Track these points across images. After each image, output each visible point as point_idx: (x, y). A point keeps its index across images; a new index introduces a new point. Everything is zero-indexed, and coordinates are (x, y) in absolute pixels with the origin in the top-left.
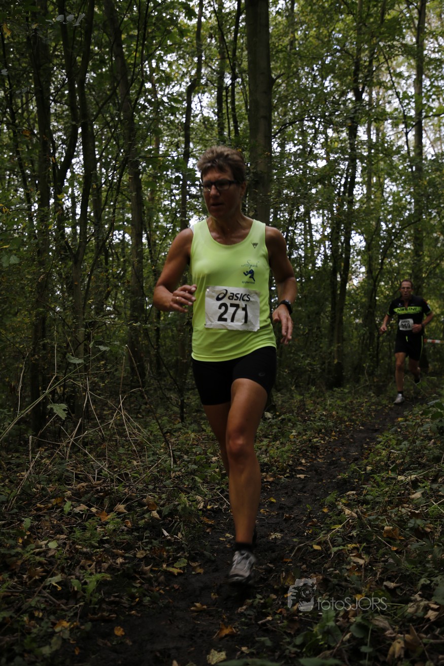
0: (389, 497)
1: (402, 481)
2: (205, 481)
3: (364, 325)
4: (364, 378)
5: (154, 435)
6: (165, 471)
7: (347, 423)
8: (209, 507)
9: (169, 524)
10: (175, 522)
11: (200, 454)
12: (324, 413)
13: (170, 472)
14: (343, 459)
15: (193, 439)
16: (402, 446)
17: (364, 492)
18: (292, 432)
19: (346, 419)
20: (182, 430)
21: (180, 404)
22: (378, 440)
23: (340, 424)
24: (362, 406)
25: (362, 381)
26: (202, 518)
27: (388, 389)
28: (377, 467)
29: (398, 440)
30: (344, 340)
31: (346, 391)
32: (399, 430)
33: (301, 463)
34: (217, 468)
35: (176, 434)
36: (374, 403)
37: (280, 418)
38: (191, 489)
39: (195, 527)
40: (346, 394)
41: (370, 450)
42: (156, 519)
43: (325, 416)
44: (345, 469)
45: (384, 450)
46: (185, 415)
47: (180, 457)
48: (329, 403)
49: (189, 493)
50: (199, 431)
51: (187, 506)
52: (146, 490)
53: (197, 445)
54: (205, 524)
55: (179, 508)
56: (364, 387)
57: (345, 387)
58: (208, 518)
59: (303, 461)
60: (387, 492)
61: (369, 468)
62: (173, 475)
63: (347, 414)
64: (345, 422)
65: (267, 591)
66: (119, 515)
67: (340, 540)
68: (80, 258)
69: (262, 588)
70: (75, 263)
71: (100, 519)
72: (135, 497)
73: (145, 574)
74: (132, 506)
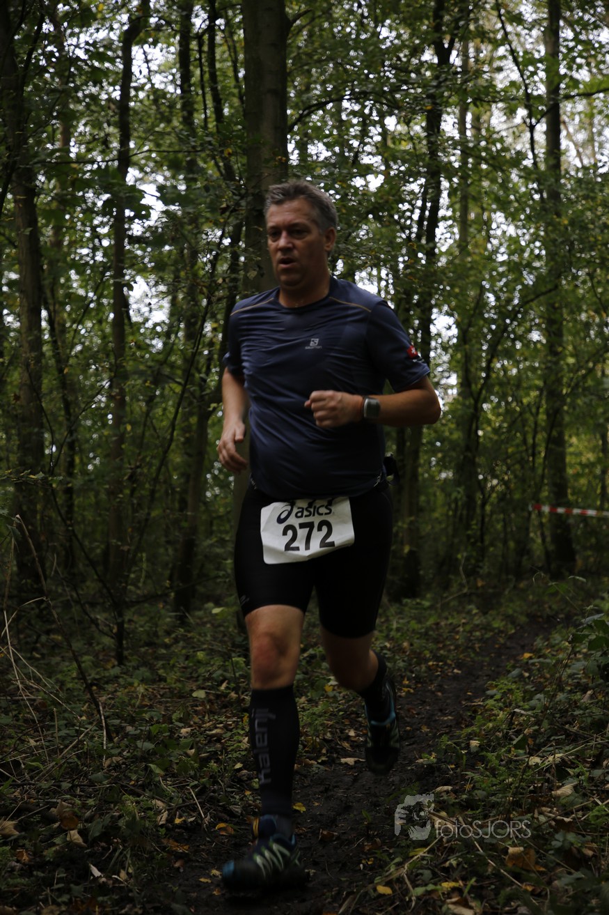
0: (514, 795)
1: (537, 765)
2: (169, 773)
3: (457, 482)
4: (459, 583)
5: (68, 689)
6: (92, 757)
7: (431, 663)
8: (177, 821)
9: (102, 854)
10: (115, 850)
11: (158, 722)
12: (388, 645)
13: (101, 757)
14: (425, 729)
15: (143, 696)
16: (533, 702)
17: (468, 787)
18: (329, 680)
19: (428, 654)
20: (121, 680)
21: (115, 630)
22: (489, 692)
23: (419, 664)
24: (458, 633)
25: (455, 588)
26: (165, 842)
27: (503, 601)
28: (490, 741)
29: (525, 692)
30: (421, 510)
31: (427, 604)
32: (527, 675)
33: (348, 738)
34: (191, 748)
35: (110, 687)
36: (478, 626)
37: (305, 655)
38: (143, 787)
39: (152, 858)
40: (425, 609)
41: (475, 712)
42: (78, 845)
43: (389, 650)
44: (430, 746)
45: (501, 709)
46: (126, 653)
47: (119, 730)
48: (395, 626)
49: (139, 796)
50: (154, 682)
51: (138, 818)
52: (57, 791)
53: (151, 707)
54: (171, 852)
55: (121, 823)
56: (459, 596)
57: (423, 598)
58: (177, 841)
59: (352, 733)
60: (511, 784)
61: (474, 743)
62: (106, 763)
63: (431, 645)
64: (426, 661)
66: (6, 841)
67: (427, 873)
72: (34, 804)
74: (28, 823)
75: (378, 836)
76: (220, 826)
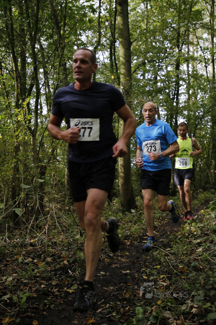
6: (75, 240)
9: (72, 267)
37: (139, 213)
42: (66, 264)
47: (84, 233)
51: (83, 258)
52: (63, 250)
55: (78, 259)
61: (179, 237)
62: (79, 242)
65: (115, 300)
66: (47, 263)
67: (156, 273)
68: (34, 134)
69: (114, 298)
70: (33, 137)
71: (37, 265)
72: (57, 254)
73: (55, 293)
74: (55, 259)
75: (148, 262)
76: (106, 259)
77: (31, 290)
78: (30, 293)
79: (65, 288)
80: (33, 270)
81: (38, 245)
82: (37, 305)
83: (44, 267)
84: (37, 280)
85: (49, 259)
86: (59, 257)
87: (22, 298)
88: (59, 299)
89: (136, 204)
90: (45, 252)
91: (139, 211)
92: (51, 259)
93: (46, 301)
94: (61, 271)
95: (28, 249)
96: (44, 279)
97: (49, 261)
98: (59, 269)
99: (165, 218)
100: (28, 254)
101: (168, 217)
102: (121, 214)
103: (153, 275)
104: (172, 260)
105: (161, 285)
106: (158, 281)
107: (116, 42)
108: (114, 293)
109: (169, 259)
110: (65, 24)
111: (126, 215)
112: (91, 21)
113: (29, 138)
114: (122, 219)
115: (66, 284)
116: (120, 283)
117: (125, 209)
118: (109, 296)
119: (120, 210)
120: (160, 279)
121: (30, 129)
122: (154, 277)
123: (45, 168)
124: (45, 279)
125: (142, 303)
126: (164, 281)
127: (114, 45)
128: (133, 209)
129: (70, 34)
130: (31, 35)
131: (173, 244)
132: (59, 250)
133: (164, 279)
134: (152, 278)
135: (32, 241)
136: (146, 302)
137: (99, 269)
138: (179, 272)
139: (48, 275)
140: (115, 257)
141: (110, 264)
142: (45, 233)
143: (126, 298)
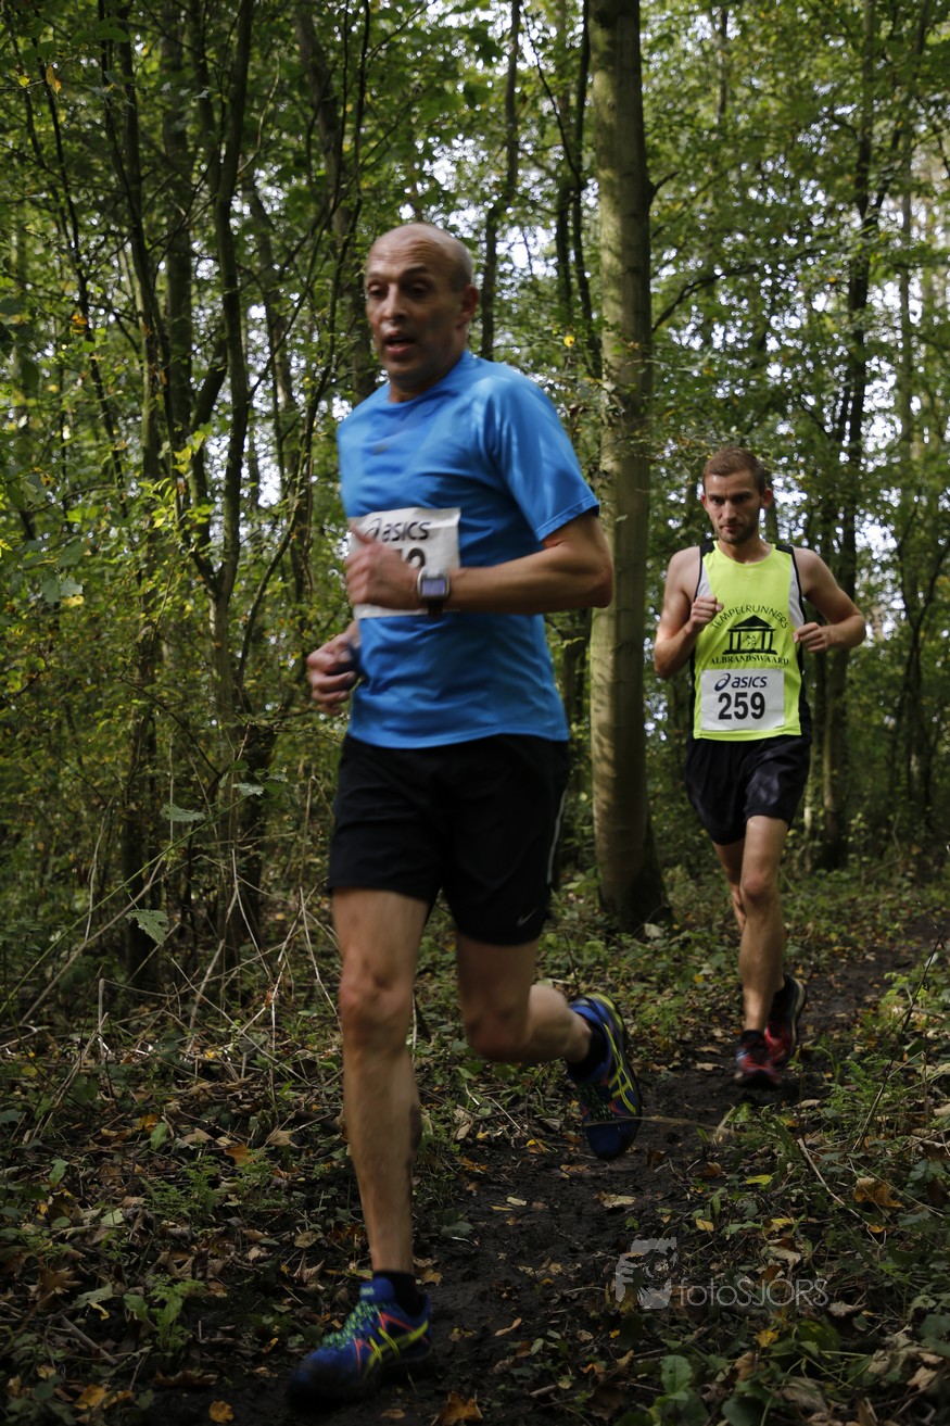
2: (482, 1078)
7: (836, 948)
8: (480, 1136)
14: (811, 1029)
18: (700, 969)
19: (833, 937)
23: (819, 949)
25: (890, 853)
26: (459, 1159)
31: (847, 876)
33: (713, 1039)
36: (907, 902)
37: (679, 938)
38: (447, 1094)
47: (437, 1024)
49: (440, 1105)
54: (466, 1173)
56: (890, 867)
57: (844, 868)
58: (474, 1160)
59: (718, 1033)
61: (857, 1049)
63: (840, 927)
64: (830, 944)
65: (572, 1323)
66: (276, 1153)
67: (751, 1207)
68: (224, 589)
69: (563, 1315)
70: (216, 600)
71: (233, 1162)
72: (318, 1112)
73: (305, 1285)
74: (308, 1133)
75: (718, 1160)
76: (531, 1142)
77: (205, 1271)
78: (201, 1279)
79: (352, 1265)
80: (214, 1183)
81: (235, 1075)
82: (226, 1333)
83: (261, 1169)
84: (229, 1224)
85: (282, 1136)
86: (328, 1129)
87: (163, 1304)
88: (326, 1311)
89: (666, 900)
90: (267, 1106)
91: (679, 932)
92: (293, 1137)
93: (267, 1320)
94: (333, 1190)
95: (195, 1089)
96: (258, 1220)
97: (281, 1142)
98: (326, 1182)
99: (796, 965)
100: (192, 1112)
101: (810, 958)
102: (599, 944)
103: (739, 1215)
104: (824, 1152)
105: (777, 1259)
106: (764, 1242)
107: (584, 186)
108: (566, 1292)
109: (811, 1147)
110: (361, 111)
111: (622, 948)
112: (474, 94)
113: (200, 607)
114: (604, 964)
115: (356, 1245)
116: (590, 1250)
117: (616, 920)
118: (542, 1305)
119: (597, 928)
120: (773, 1232)
121: (204, 567)
122: (745, 1226)
123: (269, 736)
124: (265, 1220)
125: (690, 1338)
126: (790, 1245)
127: (578, 201)
128: (654, 921)
129: (383, 152)
130: (213, 157)
131: (830, 1080)
132: (328, 1096)
133: (789, 1235)
134: (733, 1228)
135: (210, 1055)
136: (707, 1335)
137: (499, 1183)
138: (857, 1205)
139: (276, 1206)
140: (572, 1133)
141: (549, 1163)
142: (266, 1022)
143: (618, 1314)
